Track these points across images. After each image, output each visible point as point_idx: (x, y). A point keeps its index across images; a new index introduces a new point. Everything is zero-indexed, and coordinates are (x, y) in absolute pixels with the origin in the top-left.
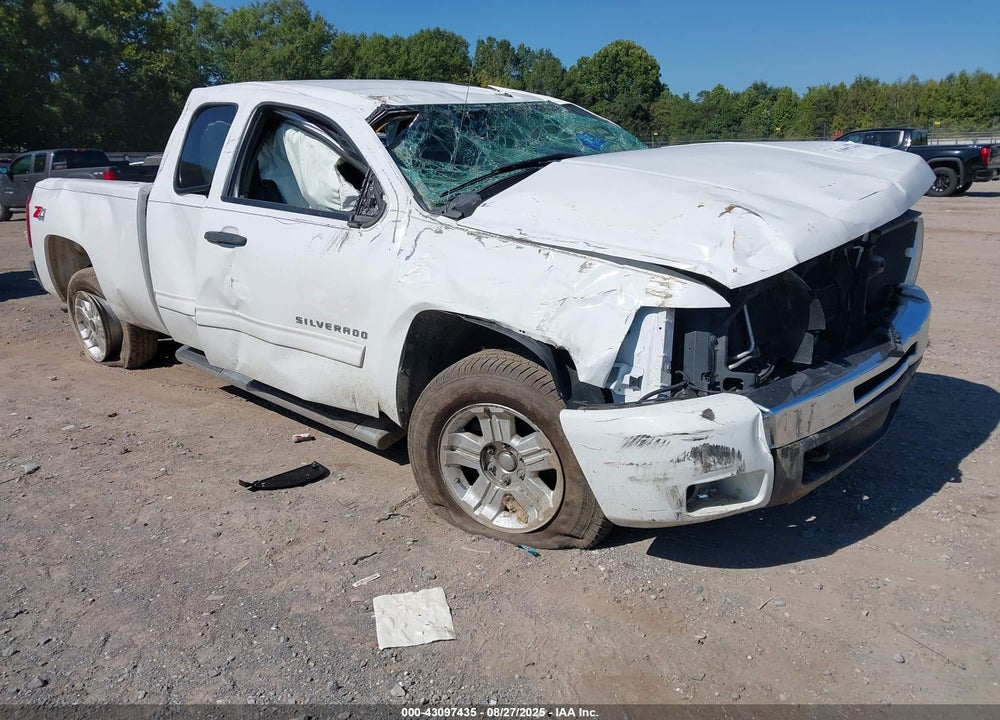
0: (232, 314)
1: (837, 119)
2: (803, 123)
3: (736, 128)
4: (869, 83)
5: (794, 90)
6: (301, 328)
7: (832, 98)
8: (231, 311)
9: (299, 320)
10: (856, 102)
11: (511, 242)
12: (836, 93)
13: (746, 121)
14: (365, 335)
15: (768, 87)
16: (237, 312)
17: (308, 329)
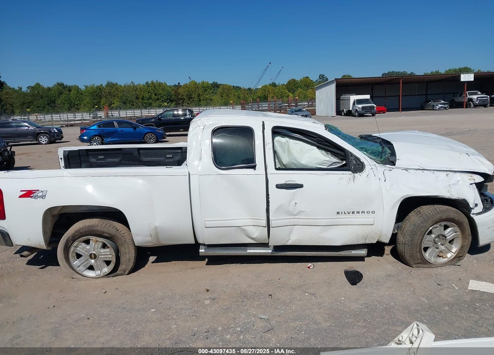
0: (293, 218)
1: (103, 101)
2: (88, 103)
3: (53, 105)
4: (114, 85)
5: (80, 87)
6: (339, 216)
7: (98, 91)
8: (293, 217)
9: (338, 213)
10: (110, 93)
11: (419, 171)
12: (100, 88)
13: (58, 102)
14: (373, 212)
15: (65, 84)
16: (296, 217)
17: (343, 216)
